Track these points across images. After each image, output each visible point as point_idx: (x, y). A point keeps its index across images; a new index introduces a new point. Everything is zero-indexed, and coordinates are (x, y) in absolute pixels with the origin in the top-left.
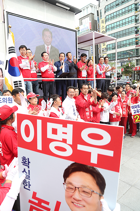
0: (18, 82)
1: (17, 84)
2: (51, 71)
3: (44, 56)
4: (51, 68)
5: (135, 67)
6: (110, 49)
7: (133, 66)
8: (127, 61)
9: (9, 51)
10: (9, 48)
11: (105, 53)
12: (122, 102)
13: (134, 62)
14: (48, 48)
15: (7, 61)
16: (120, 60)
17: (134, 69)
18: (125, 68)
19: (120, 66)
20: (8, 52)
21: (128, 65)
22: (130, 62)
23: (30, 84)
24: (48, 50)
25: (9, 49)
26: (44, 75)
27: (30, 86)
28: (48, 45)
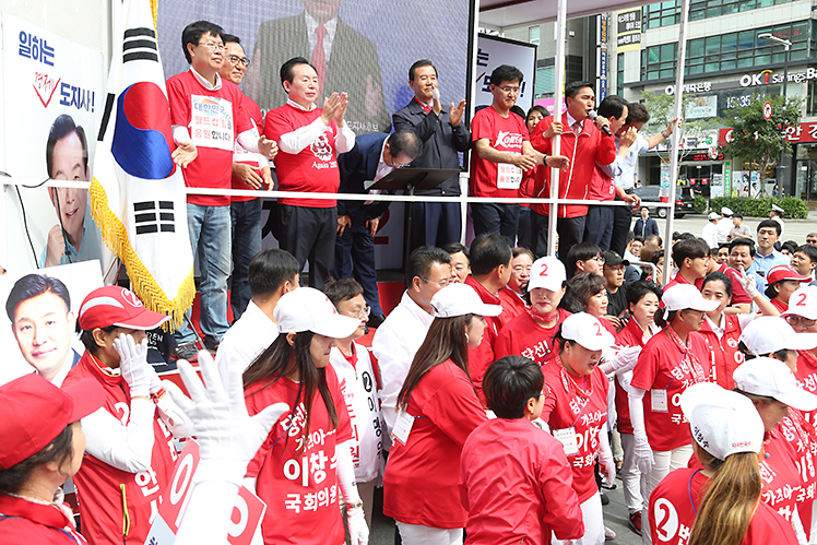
0: (157, 205)
1: (153, 217)
2: (326, 158)
3: (298, 81)
4: (326, 141)
5: (802, 120)
6: (661, 18)
7: (787, 115)
8: (755, 89)
9: (126, 46)
10: (128, 34)
11: (635, 38)
12: (720, 335)
13: (797, 94)
14: (321, 33)
15: (111, 97)
16: (716, 82)
17: (792, 133)
18: (738, 129)
19: (714, 113)
20: (119, 53)
21: (761, 111)
22: (774, 92)
23: (224, 216)
24: (320, 45)
25: (128, 39)
26: (293, 176)
28: (321, 20)
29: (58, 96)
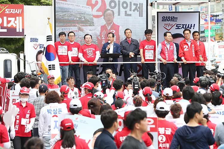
1: (51, 67)
3: (86, 39)
9: (47, 39)
10: (47, 37)
15: (44, 48)
27: (65, 70)
29: (39, 47)
